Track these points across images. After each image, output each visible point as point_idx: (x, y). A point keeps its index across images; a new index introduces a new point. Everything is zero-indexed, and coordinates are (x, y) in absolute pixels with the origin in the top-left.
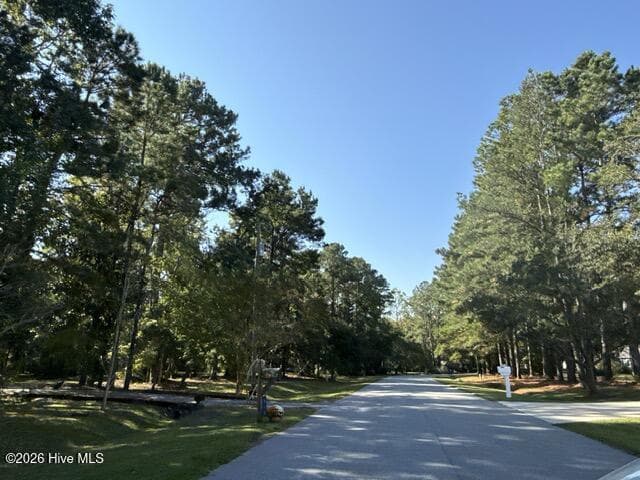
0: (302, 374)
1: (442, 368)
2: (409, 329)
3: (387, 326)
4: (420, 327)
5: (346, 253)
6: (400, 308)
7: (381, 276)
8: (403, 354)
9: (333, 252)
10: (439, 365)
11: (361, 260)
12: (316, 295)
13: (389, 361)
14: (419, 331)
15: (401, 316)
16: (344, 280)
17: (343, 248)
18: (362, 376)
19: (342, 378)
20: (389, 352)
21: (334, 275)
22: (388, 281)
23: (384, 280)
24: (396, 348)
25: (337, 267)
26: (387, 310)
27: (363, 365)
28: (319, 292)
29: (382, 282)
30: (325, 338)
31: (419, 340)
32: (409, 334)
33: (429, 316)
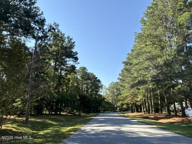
0: (68, 113)
1: (118, 110)
2: (107, 98)
3: (100, 96)
4: (111, 97)
5: (87, 70)
6: (104, 91)
7: (99, 79)
8: (105, 105)
9: (83, 69)
10: (117, 109)
11: (92, 74)
12: (76, 84)
13: (100, 108)
14: (110, 98)
15: (105, 94)
16: (86, 80)
17: (86, 68)
18: (91, 113)
19: (84, 114)
20: (101, 105)
21: (82, 78)
22: (101, 81)
23: (100, 81)
24: (103, 104)
25: (84, 75)
26: (100, 91)
27: (92, 109)
28: (77, 83)
29: (99, 81)
30: (77, 99)
31: (110, 101)
32: (107, 99)
33: (114, 93)
